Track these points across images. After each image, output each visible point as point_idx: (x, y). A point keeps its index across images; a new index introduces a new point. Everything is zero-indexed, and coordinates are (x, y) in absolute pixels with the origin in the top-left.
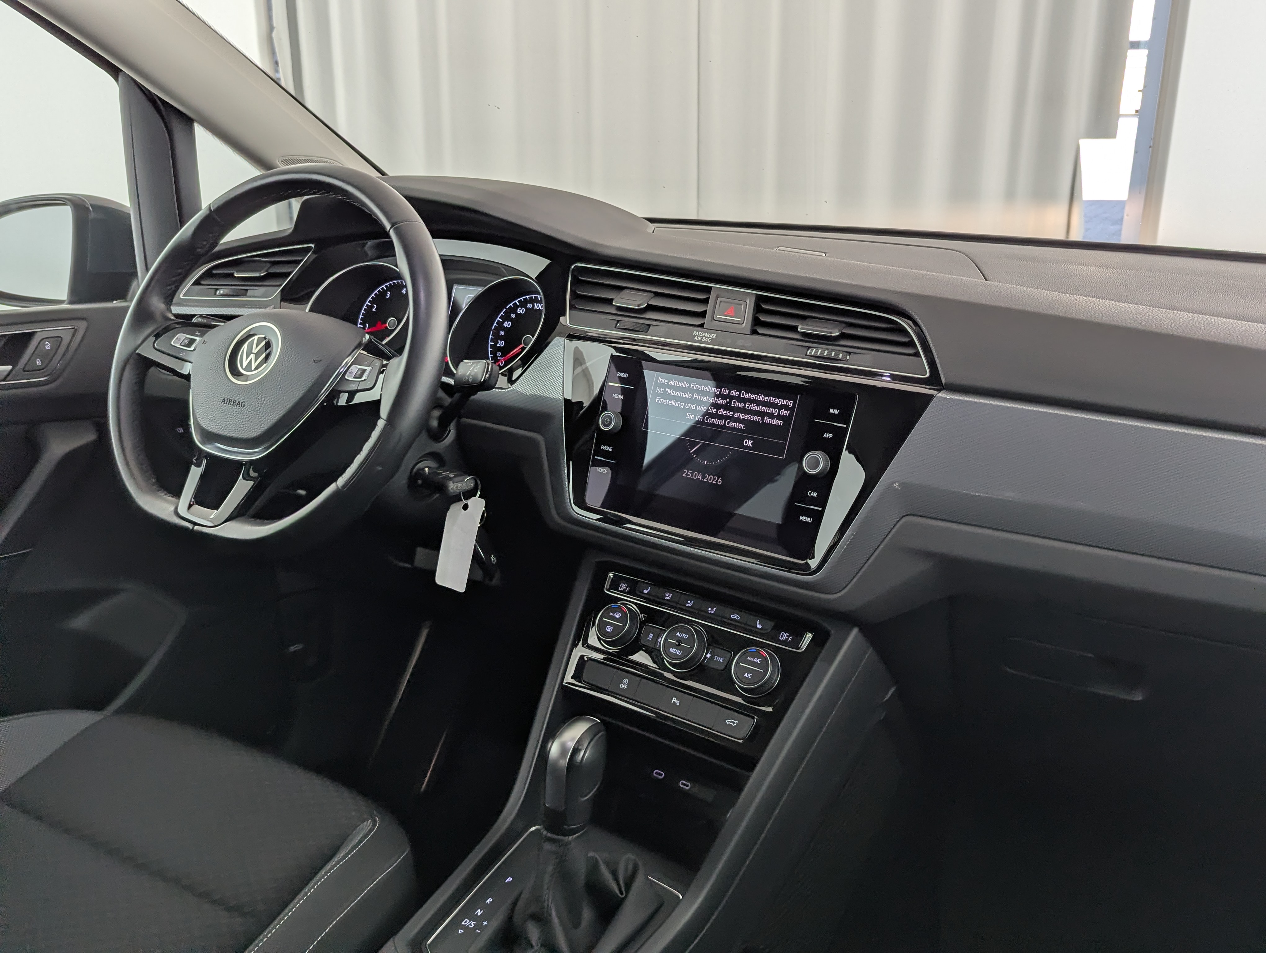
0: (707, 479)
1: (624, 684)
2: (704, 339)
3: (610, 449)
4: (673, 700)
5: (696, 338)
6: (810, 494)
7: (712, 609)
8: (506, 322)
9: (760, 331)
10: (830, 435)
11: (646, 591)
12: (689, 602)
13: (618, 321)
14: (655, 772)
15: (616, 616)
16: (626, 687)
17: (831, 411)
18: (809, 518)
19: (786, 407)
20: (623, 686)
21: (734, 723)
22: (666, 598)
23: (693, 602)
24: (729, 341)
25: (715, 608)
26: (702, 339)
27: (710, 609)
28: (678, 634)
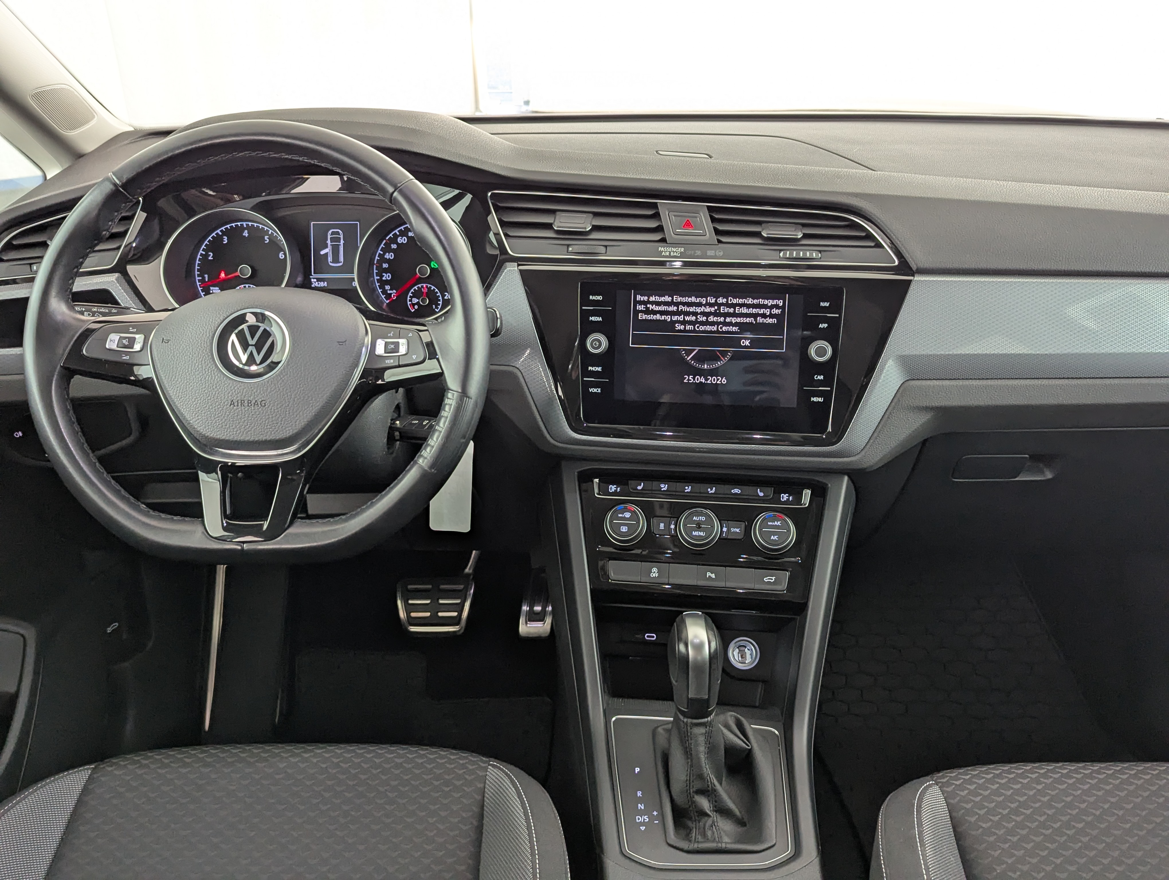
0: (711, 381)
1: (654, 572)
2: (672, 254)
3: (599, 369)
4: (708, 575)
5: (663, 254)
6: (817, 377)
7: (711, 490)
8: (387, 254)
9: (724, 239)
10: (826, 325)
11: (640, 488)
12: (687, 488)
13: (568, 246)
14: (646, 636)
15: (626, 516)
16: (657, 575)
17: (822, 304)
18: (820, 398)
19: (777, 306)
20: (654, 575)
21: (772, 579)
22: (662, 489)
23: (690, 487)
24: (699, 253)
25: (714, 488)
26: (670, 254)
27: (709, 490)
28: (695, 518)
